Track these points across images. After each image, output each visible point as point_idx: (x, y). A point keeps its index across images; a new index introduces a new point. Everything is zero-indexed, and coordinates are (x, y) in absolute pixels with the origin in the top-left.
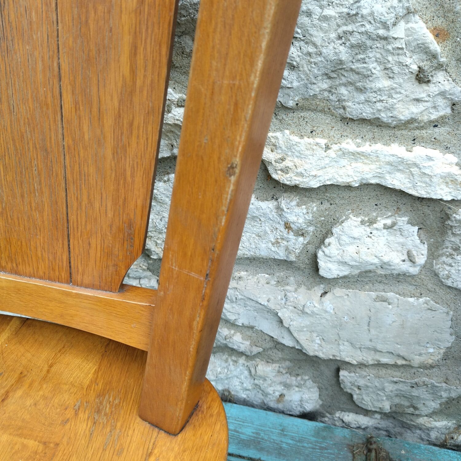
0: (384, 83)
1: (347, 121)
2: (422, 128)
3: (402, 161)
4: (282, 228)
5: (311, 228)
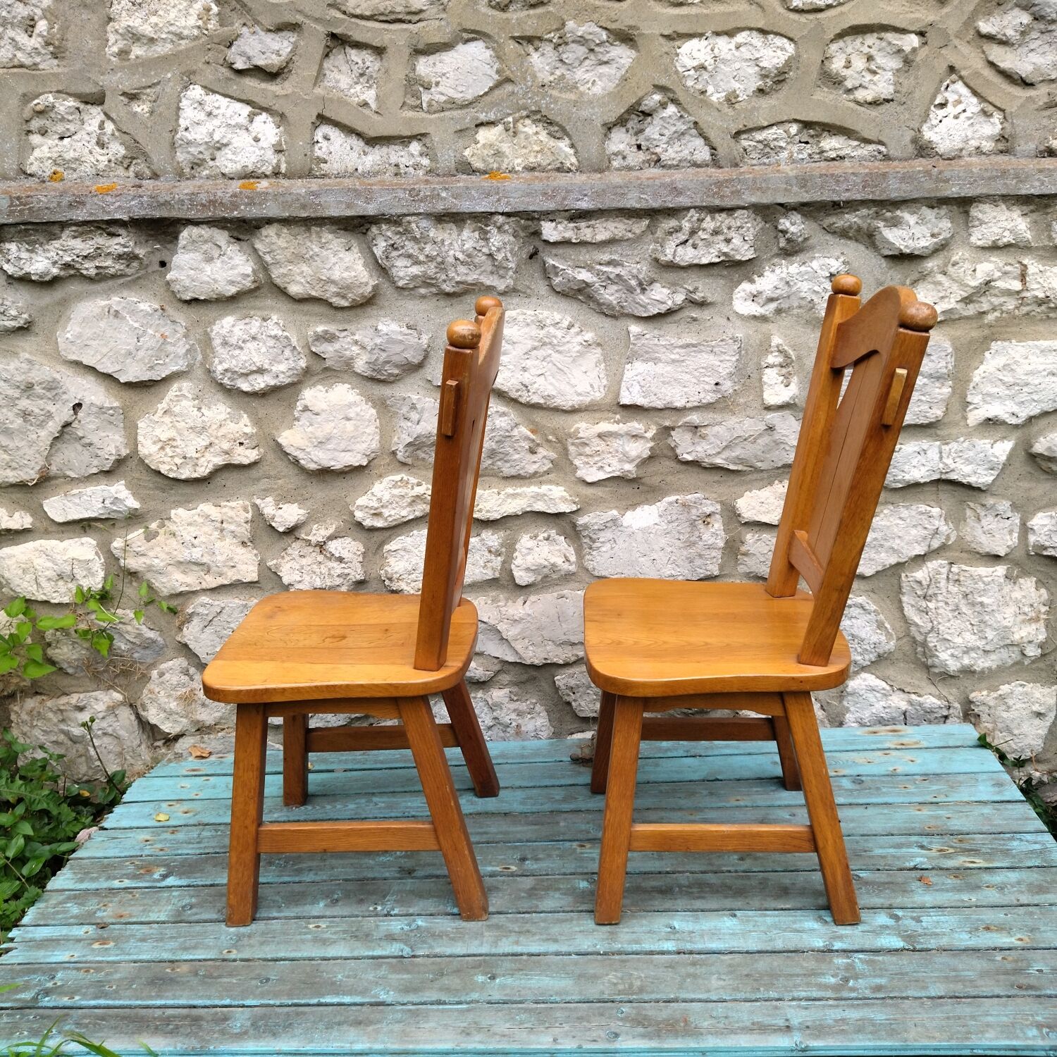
0: (517, 456)
1: (506, 478)
2: (542, 476)
3: (538, 494)
4: (486, 553)
5: (504, 550)
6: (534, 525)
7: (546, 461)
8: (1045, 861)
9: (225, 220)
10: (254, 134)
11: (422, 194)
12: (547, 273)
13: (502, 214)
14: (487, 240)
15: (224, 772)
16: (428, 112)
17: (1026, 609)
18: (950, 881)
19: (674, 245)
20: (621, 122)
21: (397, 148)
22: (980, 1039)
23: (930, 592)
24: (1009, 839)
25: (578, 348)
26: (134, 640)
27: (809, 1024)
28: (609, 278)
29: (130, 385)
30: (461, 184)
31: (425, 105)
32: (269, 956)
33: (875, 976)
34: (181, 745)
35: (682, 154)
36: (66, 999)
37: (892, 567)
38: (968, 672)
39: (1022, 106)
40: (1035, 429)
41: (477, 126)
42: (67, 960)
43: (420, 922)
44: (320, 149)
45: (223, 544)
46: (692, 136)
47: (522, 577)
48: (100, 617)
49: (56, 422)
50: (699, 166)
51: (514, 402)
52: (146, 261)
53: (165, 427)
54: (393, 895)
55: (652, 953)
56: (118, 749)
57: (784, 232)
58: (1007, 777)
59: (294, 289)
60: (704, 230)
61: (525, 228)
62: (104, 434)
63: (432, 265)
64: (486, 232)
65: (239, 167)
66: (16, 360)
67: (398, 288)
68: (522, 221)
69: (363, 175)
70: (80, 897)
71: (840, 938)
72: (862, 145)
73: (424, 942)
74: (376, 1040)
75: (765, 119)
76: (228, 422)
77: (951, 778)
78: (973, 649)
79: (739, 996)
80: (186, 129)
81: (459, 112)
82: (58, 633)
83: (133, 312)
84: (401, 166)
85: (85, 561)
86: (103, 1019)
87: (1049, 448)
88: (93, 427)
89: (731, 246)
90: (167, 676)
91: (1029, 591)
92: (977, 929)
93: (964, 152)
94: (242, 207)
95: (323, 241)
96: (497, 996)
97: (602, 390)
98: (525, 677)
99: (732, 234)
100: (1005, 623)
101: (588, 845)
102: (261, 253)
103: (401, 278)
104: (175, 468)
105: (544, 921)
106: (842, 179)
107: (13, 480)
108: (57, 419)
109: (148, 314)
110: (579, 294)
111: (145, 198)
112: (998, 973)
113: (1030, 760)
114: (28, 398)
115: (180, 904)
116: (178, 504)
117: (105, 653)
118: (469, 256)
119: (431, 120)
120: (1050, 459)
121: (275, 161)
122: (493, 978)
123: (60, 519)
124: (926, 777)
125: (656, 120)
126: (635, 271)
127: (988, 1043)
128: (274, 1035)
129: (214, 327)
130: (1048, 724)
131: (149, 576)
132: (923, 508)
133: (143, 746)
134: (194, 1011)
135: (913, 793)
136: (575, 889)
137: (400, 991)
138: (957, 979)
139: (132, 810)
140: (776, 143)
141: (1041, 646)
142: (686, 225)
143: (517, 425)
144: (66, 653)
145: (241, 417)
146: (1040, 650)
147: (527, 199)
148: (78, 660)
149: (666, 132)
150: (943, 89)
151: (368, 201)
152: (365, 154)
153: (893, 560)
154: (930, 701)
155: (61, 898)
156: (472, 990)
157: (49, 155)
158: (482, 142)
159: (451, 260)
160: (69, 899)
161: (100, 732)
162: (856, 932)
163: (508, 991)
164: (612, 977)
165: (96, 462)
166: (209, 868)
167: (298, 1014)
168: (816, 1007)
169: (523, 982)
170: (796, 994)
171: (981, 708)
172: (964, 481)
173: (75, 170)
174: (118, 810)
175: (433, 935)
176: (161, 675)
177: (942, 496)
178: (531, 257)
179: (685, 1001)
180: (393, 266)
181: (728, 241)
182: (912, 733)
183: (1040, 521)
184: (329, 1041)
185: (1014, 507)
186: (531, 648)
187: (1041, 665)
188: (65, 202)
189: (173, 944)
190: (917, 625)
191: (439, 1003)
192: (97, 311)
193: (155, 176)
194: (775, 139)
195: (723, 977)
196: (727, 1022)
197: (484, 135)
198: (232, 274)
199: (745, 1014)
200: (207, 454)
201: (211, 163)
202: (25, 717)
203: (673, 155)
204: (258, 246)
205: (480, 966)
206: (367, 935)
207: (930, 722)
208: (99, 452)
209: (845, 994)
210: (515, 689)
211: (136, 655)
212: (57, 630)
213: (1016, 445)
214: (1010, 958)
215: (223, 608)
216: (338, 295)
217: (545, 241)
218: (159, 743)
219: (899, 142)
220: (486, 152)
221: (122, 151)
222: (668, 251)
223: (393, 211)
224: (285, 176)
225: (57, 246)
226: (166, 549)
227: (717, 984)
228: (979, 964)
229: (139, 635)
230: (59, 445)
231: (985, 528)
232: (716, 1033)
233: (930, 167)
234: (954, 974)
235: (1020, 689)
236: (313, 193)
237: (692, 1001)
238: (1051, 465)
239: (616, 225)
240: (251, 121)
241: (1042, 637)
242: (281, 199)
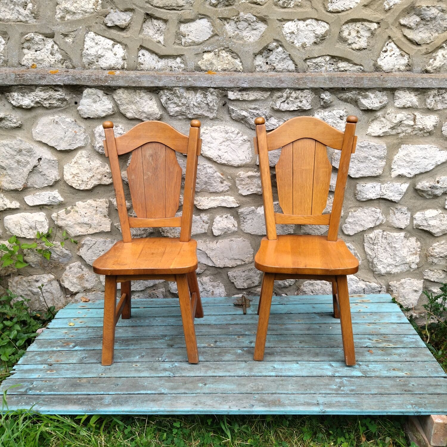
0: (215, 184)
1: (210, 193)
2: (225, 192)
3: (223, 200)
4: (202, 223)
5: (209, 221)
6: (221, 212)
7: (227, 187)
8: (417, 345)
9: (102, 86)
10: (114, 52)
11: (181, 78)
12: (229, 112)
13: (213, 88)
14: (206, 98)
15: (95, 307)
16: (184, 46)
17: (412, 250)
18: (380, 352)
19: (280, 102)
20: (260, 53)
21: (171, 60)
22: (390, 409)
23: (375, 242)
24: (403, 337)
25: (241, 142)
26: (60, 254)
27: (326, 403)
28: (254, 115)
29: (61, 151)
30: (197, 75)
31: (183, 43)
32: (118, 376)
33: (351, 386)
34: (78, 297)
35: (284, 67)
36: (38, 392)
37: (361, 232)
38: (389, 274)
39: (416, 53)
40: (417, 179)
41: (203, 52)
42: (37, 377)
43: (176, 364)
44: (141, 59)
45: (97, 216)
46: (288, 60)
47: (216, 232)
48: (46, 244)
49: (31, 165)
50: (290, 72)
51: (215, 162)
52: (69, 102)
53: (75, 169)
54: (165, 354)
55: (266, 376)
56: (52, 298)
57: (323, 99)
58: (402, 314)
59: (129, 115)
60: (292, 97)
61: (221, 94)
62: (50, 171)
63: (184, 107)
64: (206, 95)
65: (108, 65)
66: (15, 140)
67: (170, 115)
68: (221, 91)
69: (157, 70)
70: (41, 354)
71: (338, 372)
72: (354, 66)
73: (178, 371)
74: (161, 407)
75: (316, 54)
76: (100, 167)
77: (381, 314)
78: (391, 265)
79: (299, 392)
80: (87, 49)
81: (197, 46)
82: (29, 250)
83: (63, 122)
84: (173, 67)
85: (41, 222)
86: (53, 399)
87: (422, 187)
88: (45, 167)
89: (302, 104)
90: (73, 269)
91: (413, 242)
92: (390, 370)
93: (393, 70)
94: (109, 81)
95: (141, 96)
96: (207, 391)
97: (250, 159)
98: (216, 272)
99: (302, 99)
100: (403, 255)
101: (241, 337)
102: (116, 100)
103: (172, 112)
104: (78, 185)
105: (225, 364)
106: (346, 79)
107: (12, 188)
108: (31, 164)
109: (69, 123)
110: (242, 120)
111: (70, 77)
112: (397, 385)
113: (412, 309)
114: (20, 155)
115: (81, 357)
116: (79, 200)
117: (48, 258)
118: (199, 104)
119: (185, 50)
120: (423, 191)
121: (122, 63)
122: (205, 385)
123: (31, 205)
124: (371, 313)
125: (274, 53)
126: (264, 112)
127: (393, 410)
128: (121, 405)
129: (96, 129)
130: (419, 295)
131: (66, 228)
132: (373, 209)
133: (62, 297)
134: (89, 396)
135: (367, 320)
136: (236, 353)
137: (170, 389)
138: (382, 388)
139: (59, 321)
140: (321, 64)
141: (417, 264)
142: (285, 95)
143: (216, 172)
144: (32, 258)
145: (105, 165)
146: (417, 266)
147: (223, 82)
148: (36, 261)
149: (278, 58)
150: (386, 45)
151: (159, 81)
152: (159, 62)
153: (361, 229)
154: (374, 285)
155: (33, 354)
156: (198, 389)
157: (31, 58)
158: (205, 59)
159: (192, 105)
160: (36, 355)
161: (45, 291)
162: (344, 370)
163: (211, 390)
164: (251, 385)
165: (46, 182)
166: (92, 343)
167: (130, 397)
168: (329, 396)
169: (217, 386)
170: (321, 392)
171: (393, 288)
172: (389, 199)
173: (41, 64)
174: (53, 321)
175: (182, 369)
176: (70, 268)
177: (381, 204)
178: (224, 105)
179: (279, 394)
180: (168, 107)
181: (301, 102)
182: (367, 297)
183: (418, 215)
184: (143, 407)
185: (408, 209)
186: (219, 261)
187: (417, 272)
188: (38, 77)
189: (79, 372)
190: (370, 255)
191: (185, 393)
192: (49, 121)
193: (74, 67)
194: (320, 62)
195: (293, 385)
196: (295, 401)
197: (206, 56)
198: (104, 108)
199: (302, 398)
200: (91, 180)
201: (97, 63)
202: (14, 284)
203: (280, 67)
204: (115, 97)
205: (200, 380)
206: (156, 369)
207: (374, 293)
208: (48, 178)
209: (340, 392)
210: (212, 277)
211: (60, 260)
212: (28, 249)
213: (410, 185)
214: (402, 380)
215: (96, 242)
216: (146, 118)
217: (229, 99)
218: (68, 296)
219: (368, 65)
220: (207, 63)
221: (61, 57)
222: (277, 105)
223: (170, 85)
224: (126, 69)
225: (34, 94)
226: (74, 218)
227: (291, 388)
228: (390, 382)
229: (62, 252)
230: (31, 175)
231: (397, 218)
232: (291, 405)
233: (380, 75)
234: (381, 386)
235: (409, 281)
236: (138, 77)
237: (281, 394)
238: (423, 193)
239: (257, 94)
240: (113, 47)
241: (418, 261)
242: (125, 79)
